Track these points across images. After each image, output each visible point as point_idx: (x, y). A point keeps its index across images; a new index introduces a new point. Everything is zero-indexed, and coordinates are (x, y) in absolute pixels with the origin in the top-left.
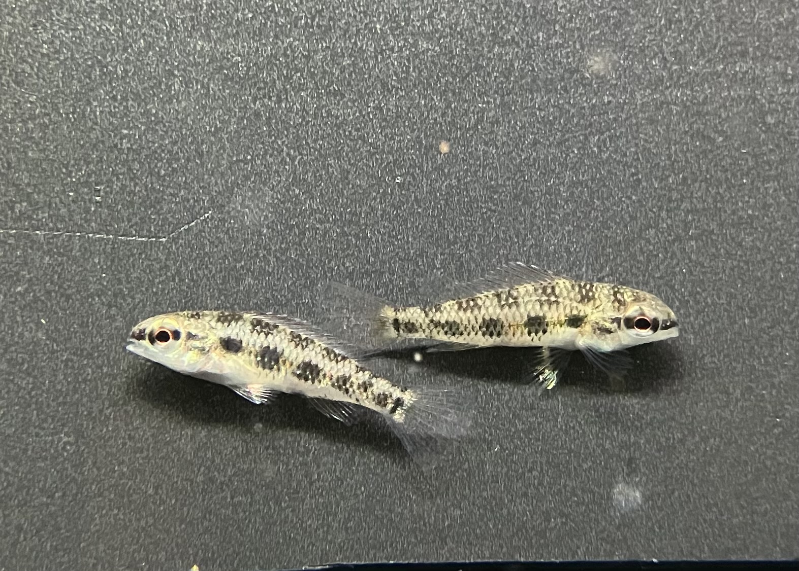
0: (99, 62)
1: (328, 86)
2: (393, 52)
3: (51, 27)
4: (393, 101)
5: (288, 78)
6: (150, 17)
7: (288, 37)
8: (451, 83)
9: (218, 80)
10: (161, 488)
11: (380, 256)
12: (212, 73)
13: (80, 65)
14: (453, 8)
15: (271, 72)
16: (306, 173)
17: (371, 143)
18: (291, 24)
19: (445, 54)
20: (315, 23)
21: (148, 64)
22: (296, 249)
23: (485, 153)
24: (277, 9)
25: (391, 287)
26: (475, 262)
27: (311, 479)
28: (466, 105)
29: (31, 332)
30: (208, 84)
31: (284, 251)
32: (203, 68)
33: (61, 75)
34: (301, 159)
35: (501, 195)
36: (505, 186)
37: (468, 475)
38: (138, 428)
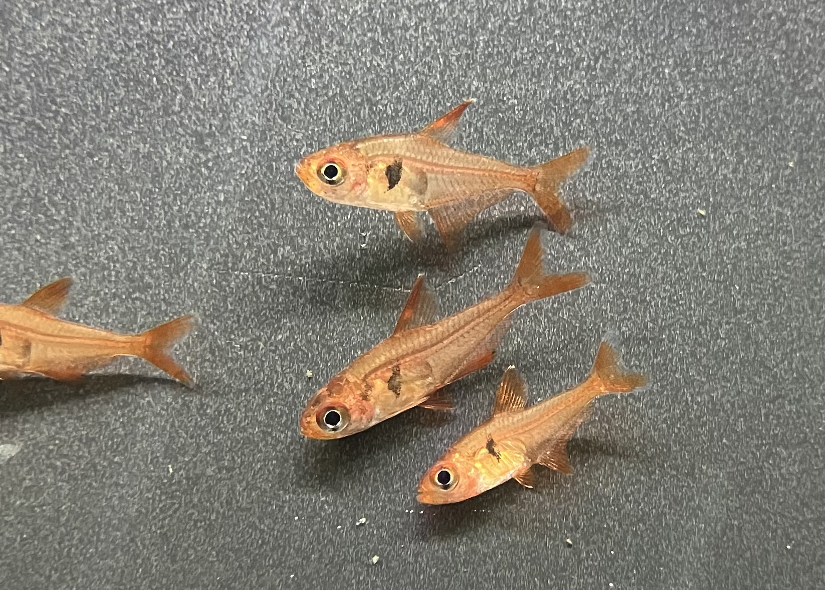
0: (369, 100)
1: (610, 134)
2: (682, 100)
3: (320, 60)
4: (679, 152)
5: (568, 125)
6: (424, 53)
7: (569, 80)
8: (744, 136)
9: (492, 123)
10: (422, 557)
11: (660, 321)
12: (486, 116)
13: (348, 103)
14: (751, 54)
15: (549, 118)
16: (582, 228)
17: (653, 199)
18: (572, 65)
19: (739, 104)
20: (598, 66)
21: (419, 104)
22: (569, 310)
23: (780, 214)
24: (558, 49)
25: (670, 355)
26: (763, 333)
27: (579, 556)
28: (759, 161)
29: (291, 383)
30: (482, 128)
31: (555, 312)
32: (477, 111)
33: (328, 112)
34: (577, 213)
35: (795, 262)
36: (799, 251)
37: (751, 564)
38: (398, 491)
